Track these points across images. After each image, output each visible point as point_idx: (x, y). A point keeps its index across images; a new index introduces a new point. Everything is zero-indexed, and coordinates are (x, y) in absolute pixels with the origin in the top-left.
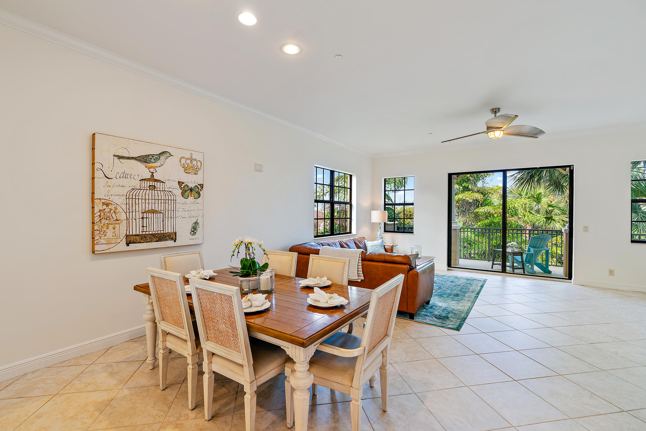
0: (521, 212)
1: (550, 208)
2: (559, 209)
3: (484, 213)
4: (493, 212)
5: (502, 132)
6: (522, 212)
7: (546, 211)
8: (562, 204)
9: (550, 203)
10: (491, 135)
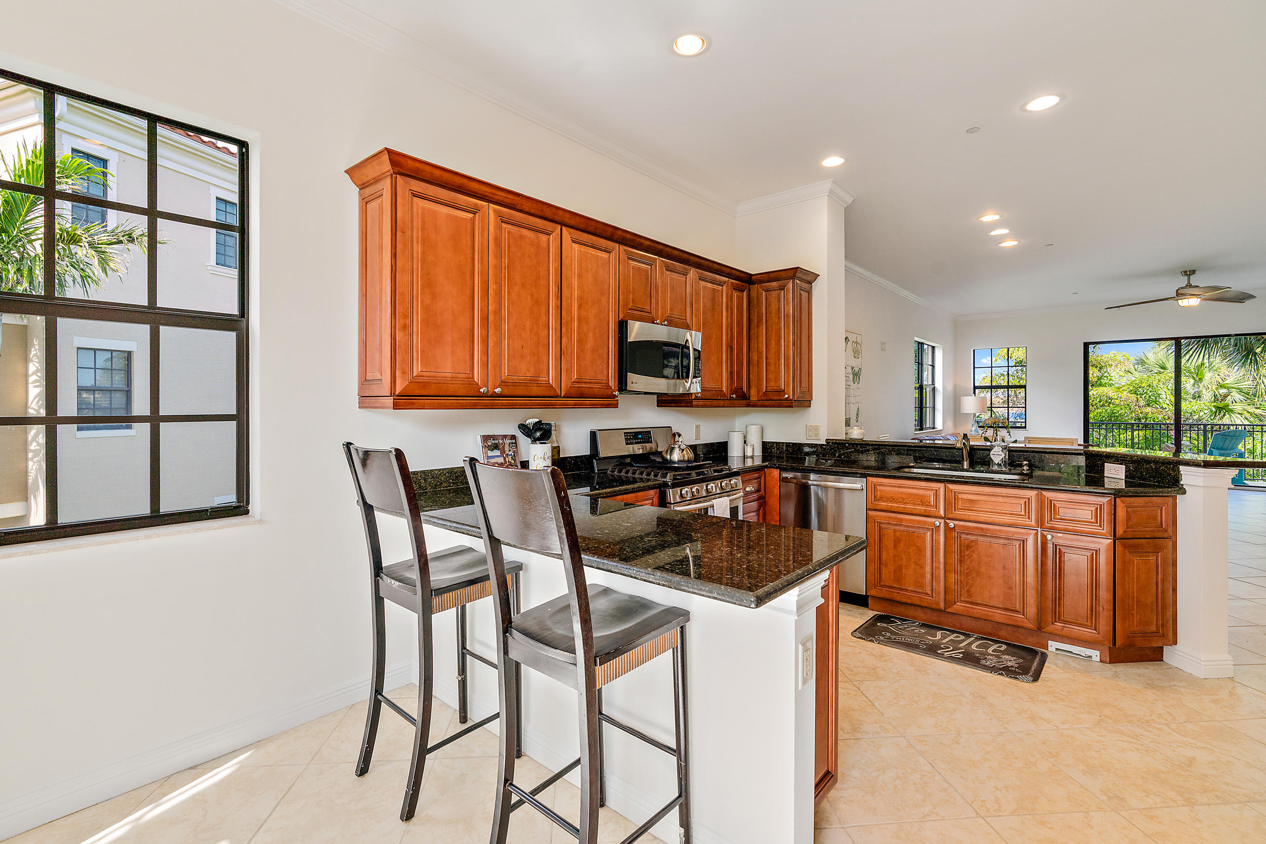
0: (1166, 398)
1: (1223, 391)
2: (1240, 391)
3: (1098, 400)
4: (1115, 396)
5: (1199, 299)
6: (1168, 398)
7: (1215, 396)
8: (1246, 383)
9: (1221, 382)
10: (1184, 303)
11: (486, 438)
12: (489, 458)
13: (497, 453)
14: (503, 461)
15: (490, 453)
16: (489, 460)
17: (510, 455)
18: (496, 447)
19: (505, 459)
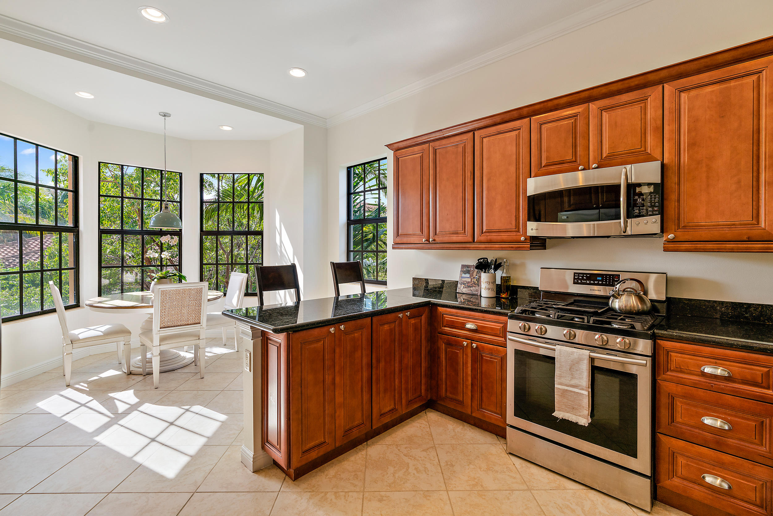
11: (463, 266)
12: (462, 277)
13: (468, 275)
14: (470, 281)
15: (464, 275)
16: (462, 279)
17: (476, 278)
18: (468, 272)
19: (472, 279)
